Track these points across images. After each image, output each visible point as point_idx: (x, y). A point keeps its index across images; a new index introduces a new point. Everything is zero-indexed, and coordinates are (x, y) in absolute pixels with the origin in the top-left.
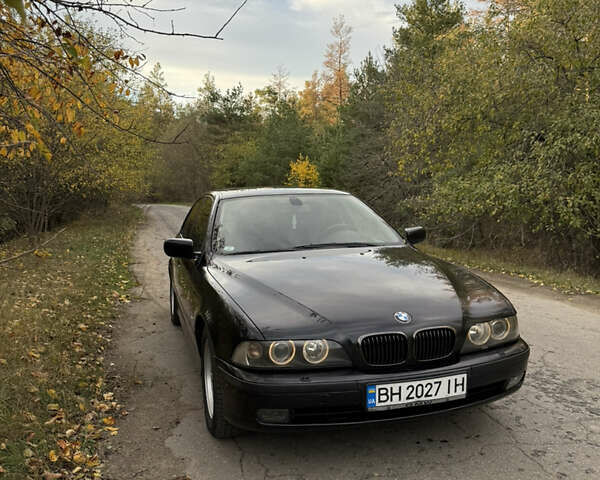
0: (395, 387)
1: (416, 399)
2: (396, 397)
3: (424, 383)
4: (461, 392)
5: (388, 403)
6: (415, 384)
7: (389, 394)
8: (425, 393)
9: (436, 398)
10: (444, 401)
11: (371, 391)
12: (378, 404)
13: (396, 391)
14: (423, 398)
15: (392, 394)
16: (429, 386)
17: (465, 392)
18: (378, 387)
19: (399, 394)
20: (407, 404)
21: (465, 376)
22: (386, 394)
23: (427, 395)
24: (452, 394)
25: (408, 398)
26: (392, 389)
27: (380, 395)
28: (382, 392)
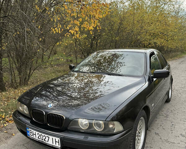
0: (34, 132)
1: (41, 140)
2: (35, 136)
3: (43, 135)
6: (40, 134)
9: (48, 143)
12: (30, 135)
14: (43, 141)
16: (45, 137)
17: (60, 146)
18: (30, 129)
21: (59, 139)
24: (54, 144)
25: (38, 138)
28: (31, 132)
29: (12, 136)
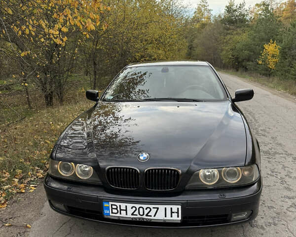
0: (123, 206)
1: (139, 216)
2: (123, 213)
3: (145, 206)
4: (176, 218)
5: (118, 215)
6: (137, 206)
7: (119, 209)
8: (145, 213)
9: (155, 218)
10: (162, 221)
11: (106, 205)
12: (111, 214)
13: (123, 207)
14: (144, 217)
15: (121, 210)
16: (149, 210)
17: (180, 218)
18: (111, 203)
19: (126, 210)
20: (132, 218)
21: (180, 207)
22: (116, 209)
23: (147, 215)
24: (169, 217)
25: (132, 214)
26: (120, 206)
27: (112, 209)
28: (114, 207)
29: (28, 230)
